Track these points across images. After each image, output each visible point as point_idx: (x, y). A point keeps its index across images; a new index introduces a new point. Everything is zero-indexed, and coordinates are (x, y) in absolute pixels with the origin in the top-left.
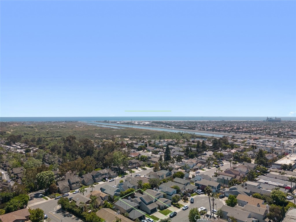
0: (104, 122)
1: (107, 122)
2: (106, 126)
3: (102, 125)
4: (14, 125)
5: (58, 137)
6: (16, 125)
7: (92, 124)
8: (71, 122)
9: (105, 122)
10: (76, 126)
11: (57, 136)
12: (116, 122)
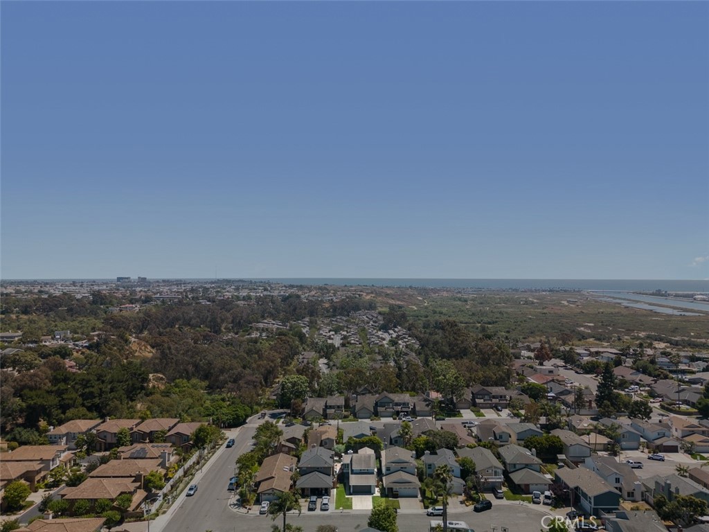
0: (653, 294)
1: (662, 295)
2: (650, 304)
3: (637, 302)
4: (442, 294)
5: (490, 323)
6: (445, 294)
7: (612, 299)
8: (565, 291)
9: (658, 293)
10: (563, 302)
11: (489, 320)
12: (692, 296)
